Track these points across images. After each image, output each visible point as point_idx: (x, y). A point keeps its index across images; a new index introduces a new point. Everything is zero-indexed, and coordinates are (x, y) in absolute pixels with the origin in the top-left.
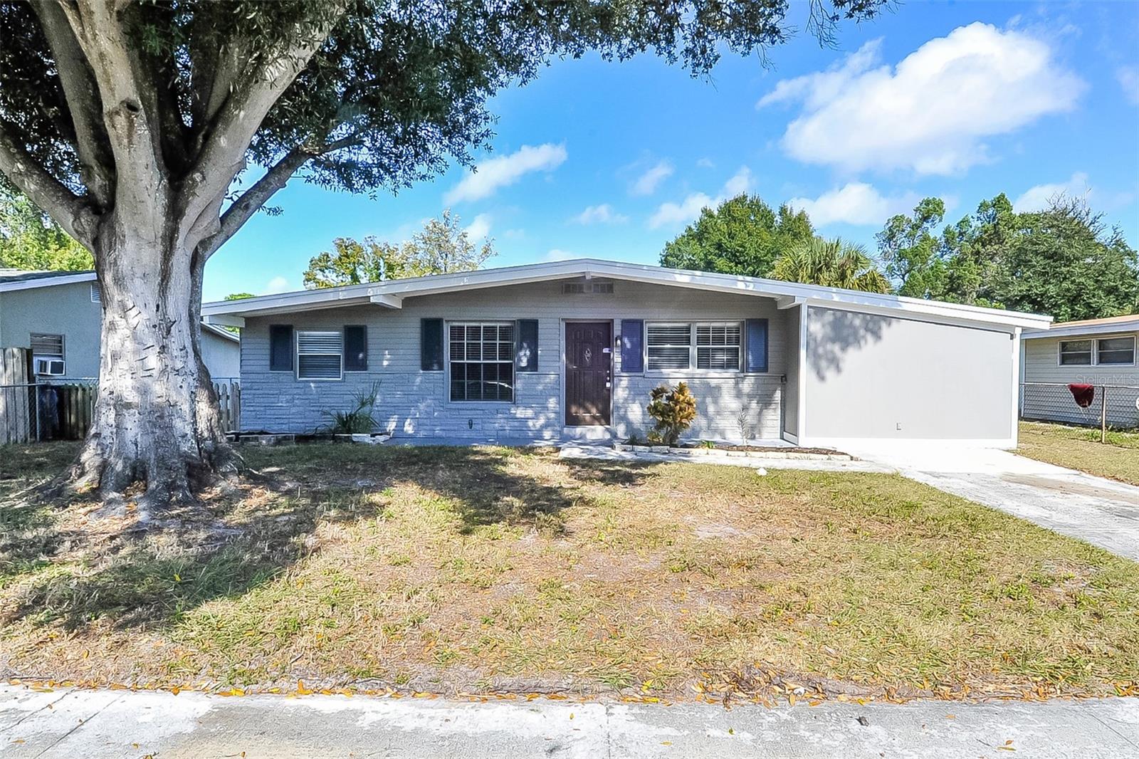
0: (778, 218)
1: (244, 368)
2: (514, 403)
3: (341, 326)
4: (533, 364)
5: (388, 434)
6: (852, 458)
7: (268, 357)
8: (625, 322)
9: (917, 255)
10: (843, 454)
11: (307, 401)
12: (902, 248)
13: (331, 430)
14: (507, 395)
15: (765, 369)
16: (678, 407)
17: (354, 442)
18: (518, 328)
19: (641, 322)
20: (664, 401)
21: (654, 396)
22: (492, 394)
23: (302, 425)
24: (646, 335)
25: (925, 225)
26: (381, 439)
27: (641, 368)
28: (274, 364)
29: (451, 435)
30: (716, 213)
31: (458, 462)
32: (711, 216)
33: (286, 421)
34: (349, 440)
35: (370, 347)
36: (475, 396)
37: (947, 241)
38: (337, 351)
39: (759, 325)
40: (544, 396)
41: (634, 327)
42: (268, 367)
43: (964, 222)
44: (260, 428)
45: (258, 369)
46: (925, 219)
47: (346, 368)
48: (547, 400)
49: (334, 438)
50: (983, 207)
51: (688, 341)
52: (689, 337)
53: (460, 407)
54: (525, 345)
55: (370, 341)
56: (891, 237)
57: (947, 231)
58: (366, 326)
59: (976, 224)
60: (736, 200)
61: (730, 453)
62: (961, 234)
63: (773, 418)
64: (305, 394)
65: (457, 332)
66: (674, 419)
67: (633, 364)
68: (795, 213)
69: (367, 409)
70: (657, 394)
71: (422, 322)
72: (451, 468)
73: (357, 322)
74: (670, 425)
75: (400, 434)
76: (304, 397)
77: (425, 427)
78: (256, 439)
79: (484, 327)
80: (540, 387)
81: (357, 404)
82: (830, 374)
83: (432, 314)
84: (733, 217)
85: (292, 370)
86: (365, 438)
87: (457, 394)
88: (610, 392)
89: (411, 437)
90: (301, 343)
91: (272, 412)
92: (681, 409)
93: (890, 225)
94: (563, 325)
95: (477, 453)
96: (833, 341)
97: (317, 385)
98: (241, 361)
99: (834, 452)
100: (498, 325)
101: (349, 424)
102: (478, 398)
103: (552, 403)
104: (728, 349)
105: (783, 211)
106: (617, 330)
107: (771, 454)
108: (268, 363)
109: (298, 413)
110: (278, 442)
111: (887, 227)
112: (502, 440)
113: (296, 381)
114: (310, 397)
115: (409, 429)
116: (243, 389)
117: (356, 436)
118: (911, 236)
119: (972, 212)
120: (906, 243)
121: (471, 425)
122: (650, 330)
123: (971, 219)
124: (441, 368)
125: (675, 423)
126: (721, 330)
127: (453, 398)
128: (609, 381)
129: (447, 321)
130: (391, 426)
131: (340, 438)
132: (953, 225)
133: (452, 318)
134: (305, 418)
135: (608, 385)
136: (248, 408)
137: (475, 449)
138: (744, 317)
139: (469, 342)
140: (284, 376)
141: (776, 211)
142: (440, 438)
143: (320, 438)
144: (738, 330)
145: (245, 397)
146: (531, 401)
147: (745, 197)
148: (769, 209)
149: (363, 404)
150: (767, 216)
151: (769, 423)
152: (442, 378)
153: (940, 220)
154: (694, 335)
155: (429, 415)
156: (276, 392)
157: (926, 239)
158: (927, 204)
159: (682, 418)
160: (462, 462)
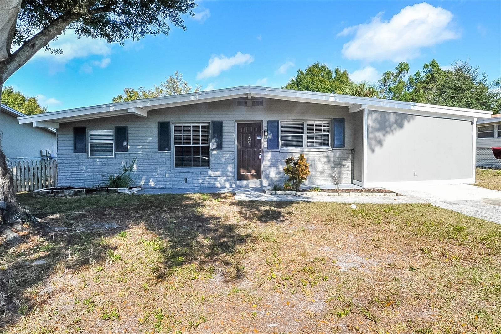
0: (334, 74)
1: (59, 152)
2: (210, 168)
3: (114, 126)
4: (220, 147)
5: (140, 187)
6: (397, 195)
7: (72, 145)
8: (269, 122)
9: (397, 89)
10: (391, 192)
11: (95, 169)
12: (390, 87)
13: (107, 185)
14: (206, 163)
15: (343, 146)
16: (300, 168)
17: (119, 193)
18: (211, 127)
19: (278, 122)
20: (292, 165)
21: (286, 163)
22: (197, 163)
23: (92, 183)
24: (280, 129)
25: (401, 75)
26: (135, 190)
27: (278, 147)
28: (75, 150)
29: (175, 187)
30: (305, 72)
31: (175, 206)
32: (303, 74)
33: (83, 181)
34: (116, 191)
35: (130, 138)
36: (188, 164)
37: (410, 83)
38: (111, 141)
39: (340, 122)
40: (226, 163)
41: (274, 125)
42: (73, 151)
43: (417, 74)
44: (68, 185)
45: (66, 152)
46: (400, 72)
47: (116, 151)
48: (227, 166)
49: (107, 191)
50: (426, 66)
51: (302, 131)
52: (303, 130)
53: (180, 170)
54: (216, 135)
55: (130, 135)
56: (385, 82)
57: (410, 78)
58: (127, 127)
59: (423, 74)
60: (314, 66)
61: (330, 194)
62: (416, 79)
63: (347, 172)
64: (93, 165)
65: (178, 129)
66: (299, 175)
67: (273, 145)
68: (342, 71)
69: (127, 173)
70: (288, 161)
71: (158, 124)
72: (171, 210)
73: (122, 124)
74: (296, 179)
75: (147, 187)
76: (94, 167)
77: (161, 183)
78: (63, 192)
79: (193, 126)
80: (223, 159)
81: (122, 170)
82: (377, 149)
83: (164, 119)
84: (313, 74)
85: (86, 152)
86: (126, 190)
87: (178, 164)
88: (261, 161)
89: (153, 188)
90: (91, 137)
91: (75, 176)
92: (302, 170)
93: (384, 76)
94: (236, 124)
95: (188, 199)
96: (379, 130)
97: (100, 160)
98: (58, 147)
99: (386, 191)
100: (201, 125)
101: (117, 182)
102: (190, 166)
103: (230, 168)
104: (323, 135)
105: (337, 71)
106: (265, 126)
107: (352, 194)
108: (72, 148)
109: (90, 176)
110: (75, 194)
111: (383, 77)
112: (203, 190)
113: (88, 158)
114: (96, 167)
115: (152, 184)
116: (59, 163)
117: (120, 190)
118: (394, 81)
119: (421, 69)
120: (392, 85)
121: (186, 180)
122: (282, 126)
123: (421, 72)
124: (170, 150)
125: (299, 178)
126: (320, 125)
127: (176, 166)
128: (261, 155)
129: (173, 123)
130: (142, 183)
131: (111, 190)
132: (413, 75)
133: (174, 121)
134: (93, 179)
135: (260, 157)
136: (61, 174)
137: (187, 196)
138: (332, 117)
139: (185, 134)
140: (83, 155)
141: (333, 71)
142: (169, 188)
143: (99, 191)
144: (328, 124)
145: (60, 167)
146: (219, 167)
147: (318, 64)
148: (330, 70)
149: (126, 171)
150: (329, 73)
151: (345, 175)
152: (170, 154)
153: (407, 73)
154: (306, 128)
155: (163, 176)
156: (77, 165)
157: (401, 82)
158: (401, 66)
159: (303, 174)
160: (178, 206)
